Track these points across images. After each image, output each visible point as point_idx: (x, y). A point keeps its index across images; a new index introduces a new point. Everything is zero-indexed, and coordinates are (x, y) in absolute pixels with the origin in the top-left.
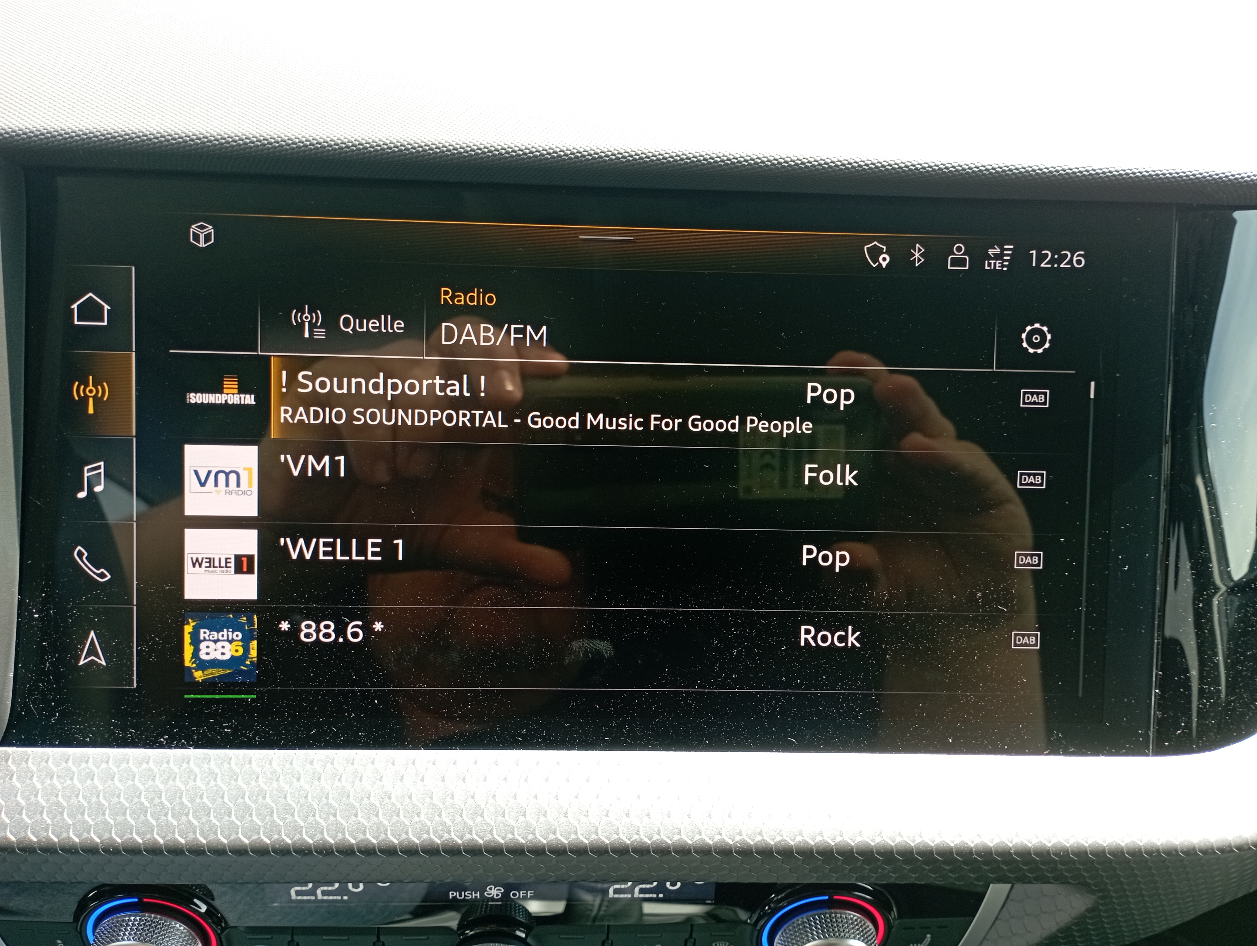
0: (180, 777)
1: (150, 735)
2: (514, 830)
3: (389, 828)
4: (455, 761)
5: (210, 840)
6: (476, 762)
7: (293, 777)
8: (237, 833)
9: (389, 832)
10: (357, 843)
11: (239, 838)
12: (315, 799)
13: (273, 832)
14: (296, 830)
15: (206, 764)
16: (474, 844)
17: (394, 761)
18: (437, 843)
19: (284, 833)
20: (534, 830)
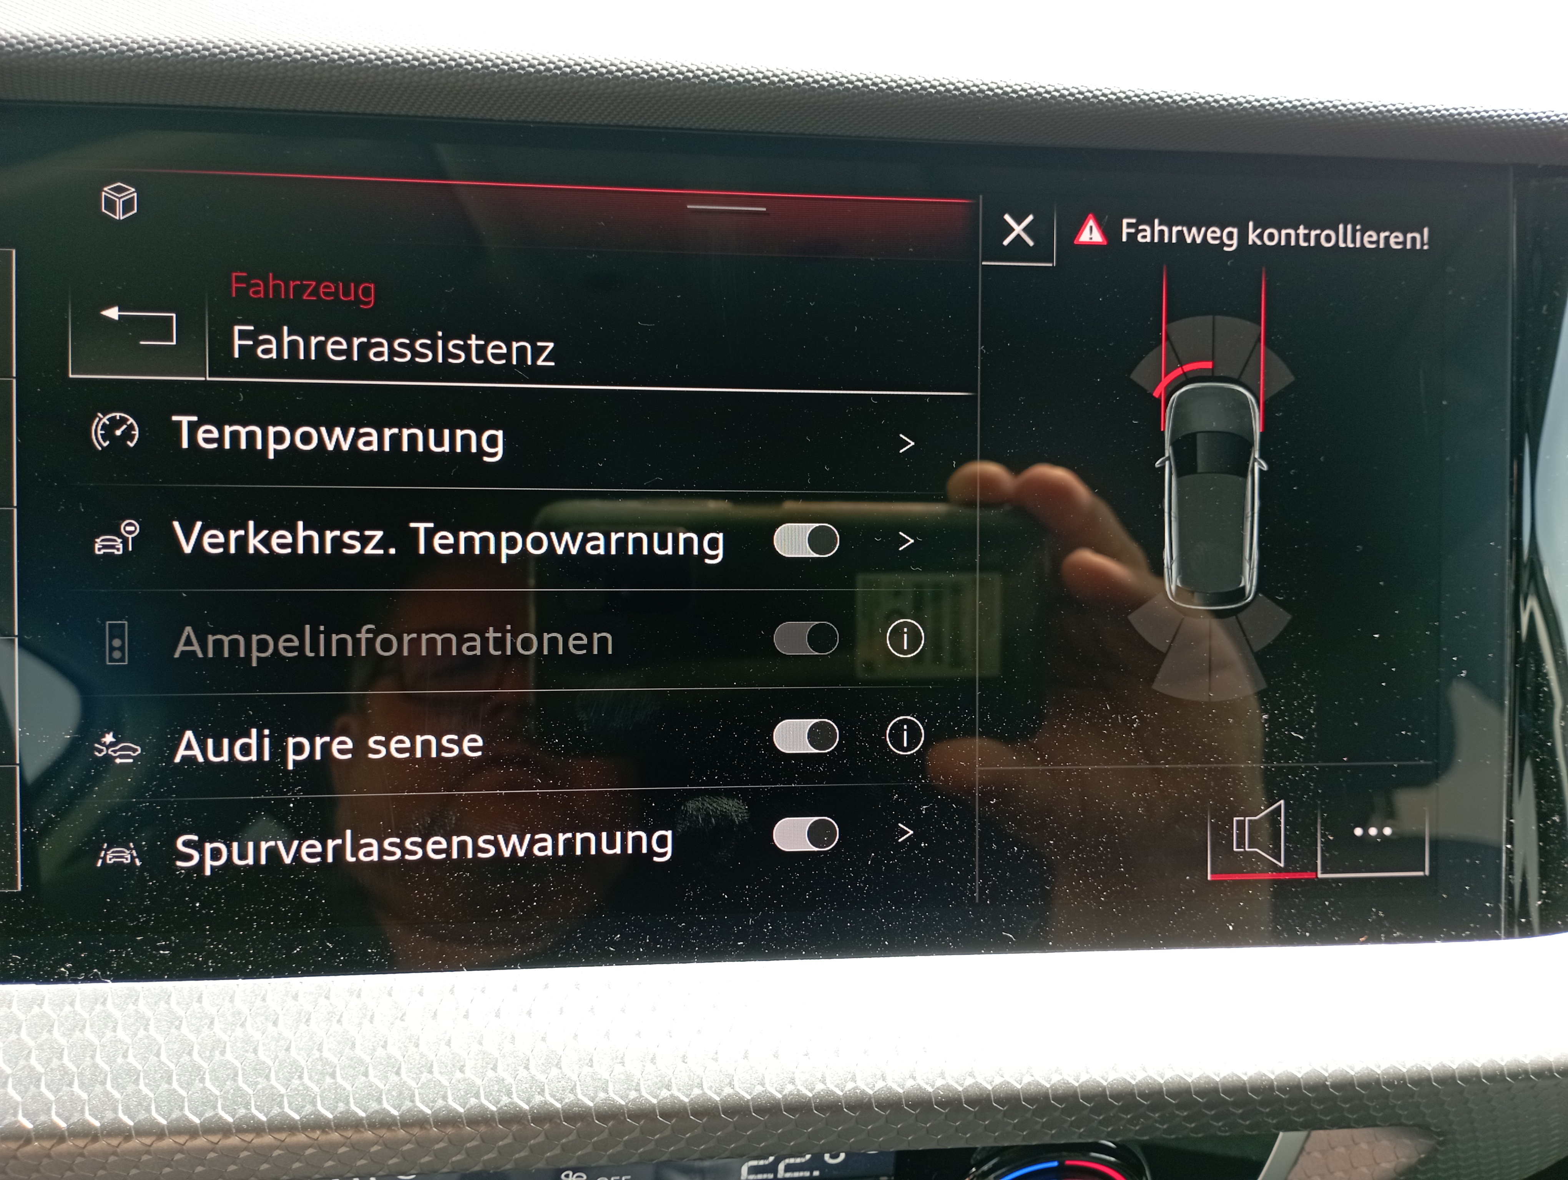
0: (91, 1026)
1: (44, 963)
2: (607, 1087)
3: (416, 1092)
4: (516, 986)
5: (139, 1121)
6: (546, 986)
7: (267, 1019)
8: (182, 1109)
9: (417, 1099)
10: (367, 1117)
11: (184, 1115)
12: (301, 1052)
13: (237, 1105)
14: (273, 1100)
15: (131, 1004)
16: (547, 1109)
17: (422, 989)
18: (492, 1111)
19: (256, 1105)
20: (638, 1084)
